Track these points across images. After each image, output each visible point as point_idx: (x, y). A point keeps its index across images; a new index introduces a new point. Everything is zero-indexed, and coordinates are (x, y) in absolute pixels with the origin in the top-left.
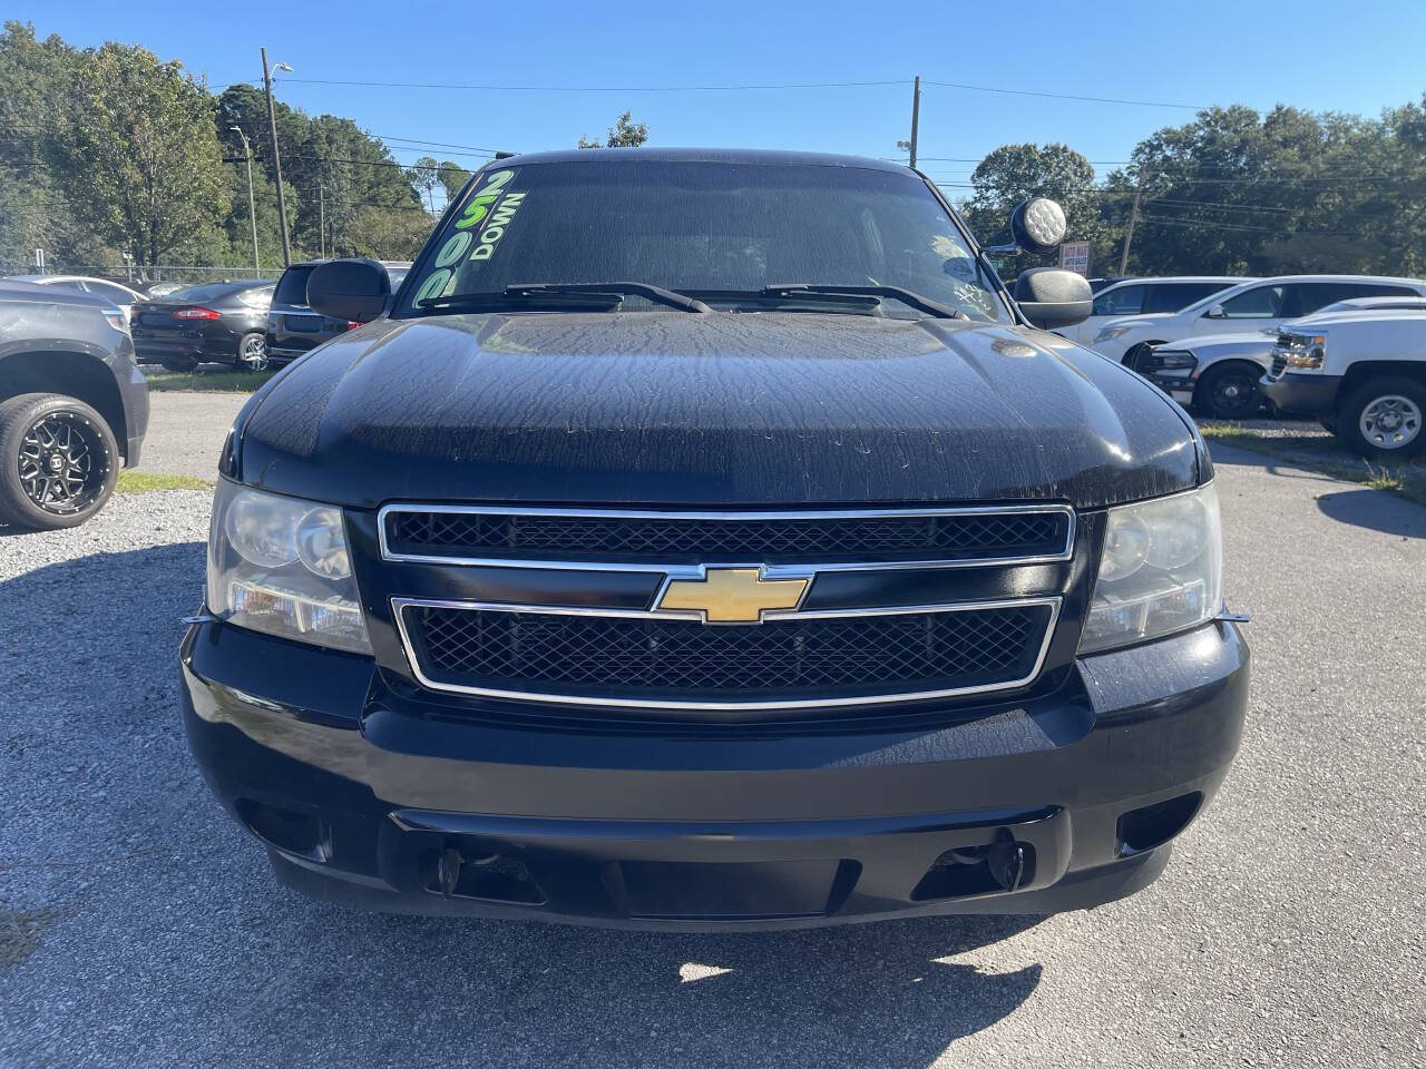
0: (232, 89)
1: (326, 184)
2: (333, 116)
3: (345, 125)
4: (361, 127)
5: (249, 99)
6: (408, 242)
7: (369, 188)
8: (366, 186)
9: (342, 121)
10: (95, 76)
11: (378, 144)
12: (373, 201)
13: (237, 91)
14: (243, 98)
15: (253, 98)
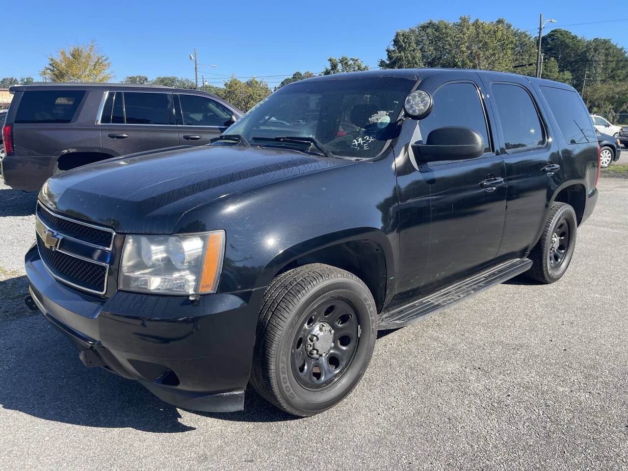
0: (552, 31)
1: (589, 71)
2: (599, 38)
3: (605, 42)
4: (613, 42)
5: (559, 35)
6: (613, 98)
7: (612, 72)
8: (610, 70)
9: (604, 40)
10: (464, 37)
11: (622, 49)
12: (613, 78)
13: (554, 32)
14: (556, 35)
15: (561, 34)
